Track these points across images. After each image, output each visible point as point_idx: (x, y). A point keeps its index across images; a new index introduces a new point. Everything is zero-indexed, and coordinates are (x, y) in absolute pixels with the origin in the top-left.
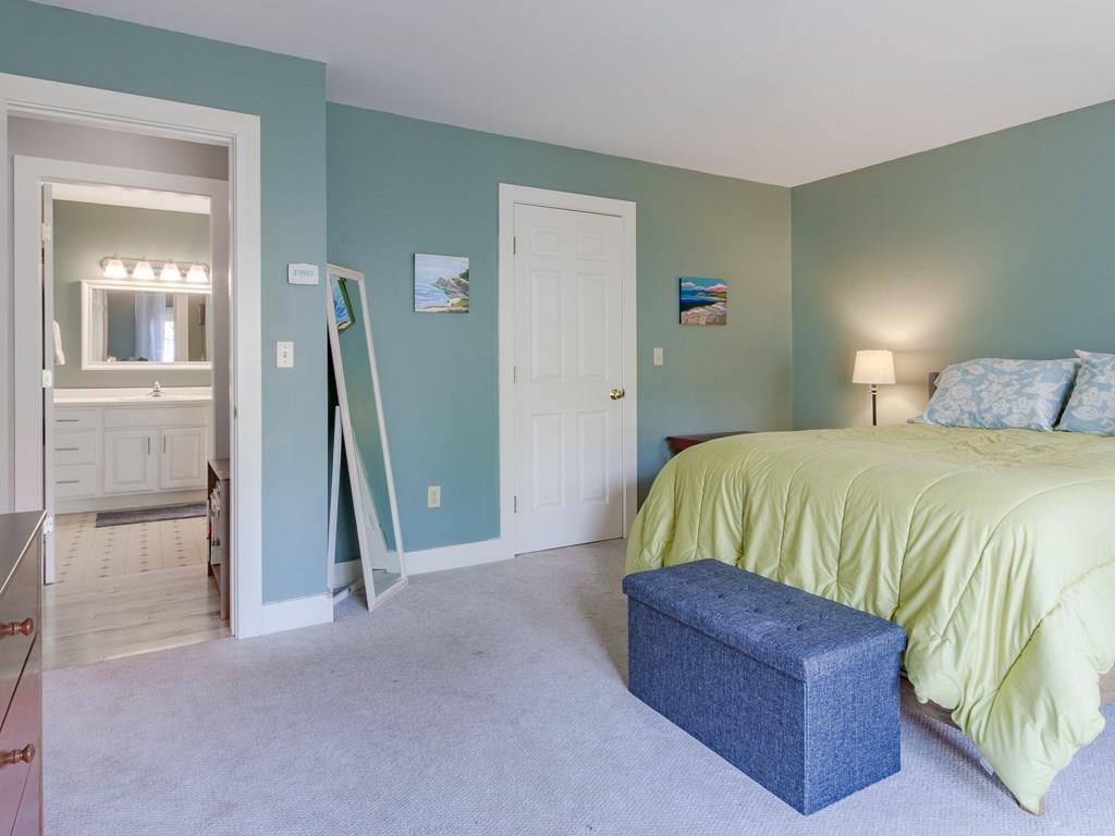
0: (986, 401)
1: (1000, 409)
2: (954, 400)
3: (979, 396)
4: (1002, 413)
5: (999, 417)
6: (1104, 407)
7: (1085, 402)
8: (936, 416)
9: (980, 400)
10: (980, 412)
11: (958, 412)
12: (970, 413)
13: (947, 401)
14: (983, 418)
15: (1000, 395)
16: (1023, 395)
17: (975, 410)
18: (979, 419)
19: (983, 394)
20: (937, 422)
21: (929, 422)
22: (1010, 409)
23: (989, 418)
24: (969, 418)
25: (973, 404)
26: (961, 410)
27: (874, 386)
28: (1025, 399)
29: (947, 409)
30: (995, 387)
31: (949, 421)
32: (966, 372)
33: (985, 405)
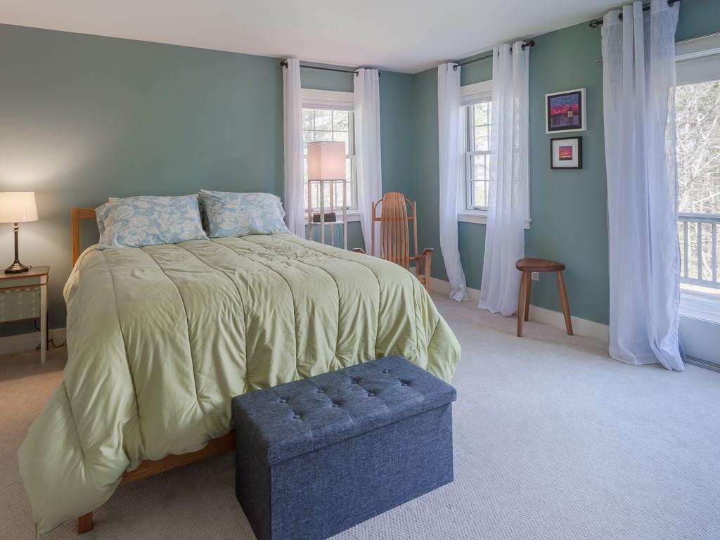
0: (163, 226)
1: (175, 229)
2: (138, 227)
3: (156, 223)
4: (178, 232)
5: (176, 235)
6: (237, 222)
7: (226, 219)
8: (126, 241)
9: (159, 226)
10: (162, 233)
11: (144, 235)
12: (154, 235)
13: (132, 228)
14: (164, 237)
15: (171, 220)
16: (186, 219)
17: (157, 232)
18: (161, 238)
19: (159, 221)
20: (127, 245)
21: (121, 247)
22: (182, 228)
23: (169, 237)
24: (153, 239)
25: (155, 228)
26: (147, 234)
27: (16, 224)
28: (187, 221)
29: (133, 235)
30: (165, 216)
31: (137, 243)
32: (135, 207)
33: (164, 228)
